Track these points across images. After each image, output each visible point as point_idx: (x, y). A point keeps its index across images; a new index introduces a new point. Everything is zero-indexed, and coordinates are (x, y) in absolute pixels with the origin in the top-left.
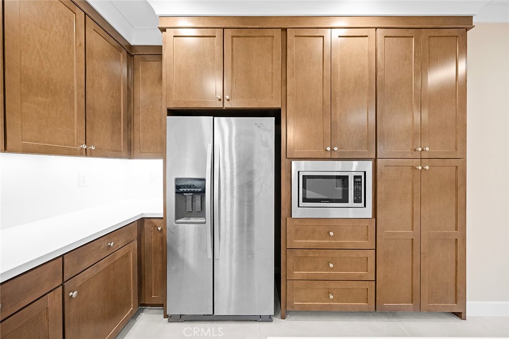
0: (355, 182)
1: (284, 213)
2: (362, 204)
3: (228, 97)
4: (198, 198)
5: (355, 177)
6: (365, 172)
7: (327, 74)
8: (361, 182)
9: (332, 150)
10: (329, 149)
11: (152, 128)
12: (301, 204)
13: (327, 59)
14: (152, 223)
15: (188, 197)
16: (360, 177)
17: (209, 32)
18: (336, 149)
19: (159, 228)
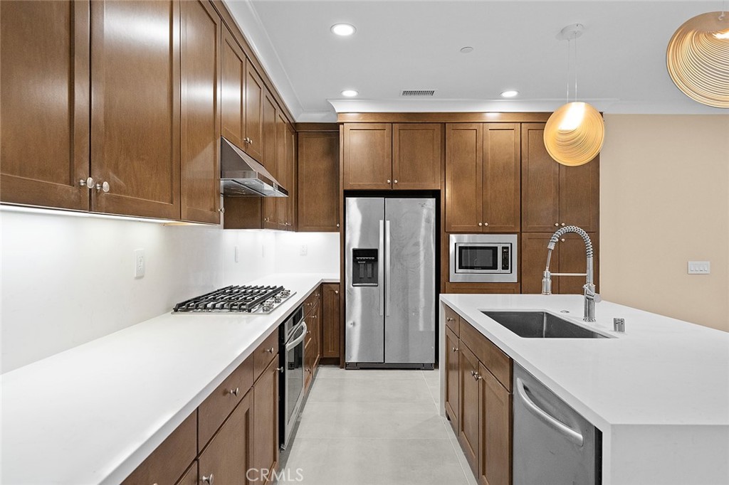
0: (503, 252)
1: (442, 279)
2: (509, 271)
3: (396, 181)
4: (369, 266)
5: (503, 248)
6: (511, 244)
7: (480, 162)
8: (508, 252)
9: (483, 225)
10: (480, 224)
11: (315, 202)
12: (458, 270)
13: (479, 149)
14: (329, 287)
15: (361, 265)
16: (508, 248)
17: (380, 126)
18: (486, 224)
19: (337, 292)
